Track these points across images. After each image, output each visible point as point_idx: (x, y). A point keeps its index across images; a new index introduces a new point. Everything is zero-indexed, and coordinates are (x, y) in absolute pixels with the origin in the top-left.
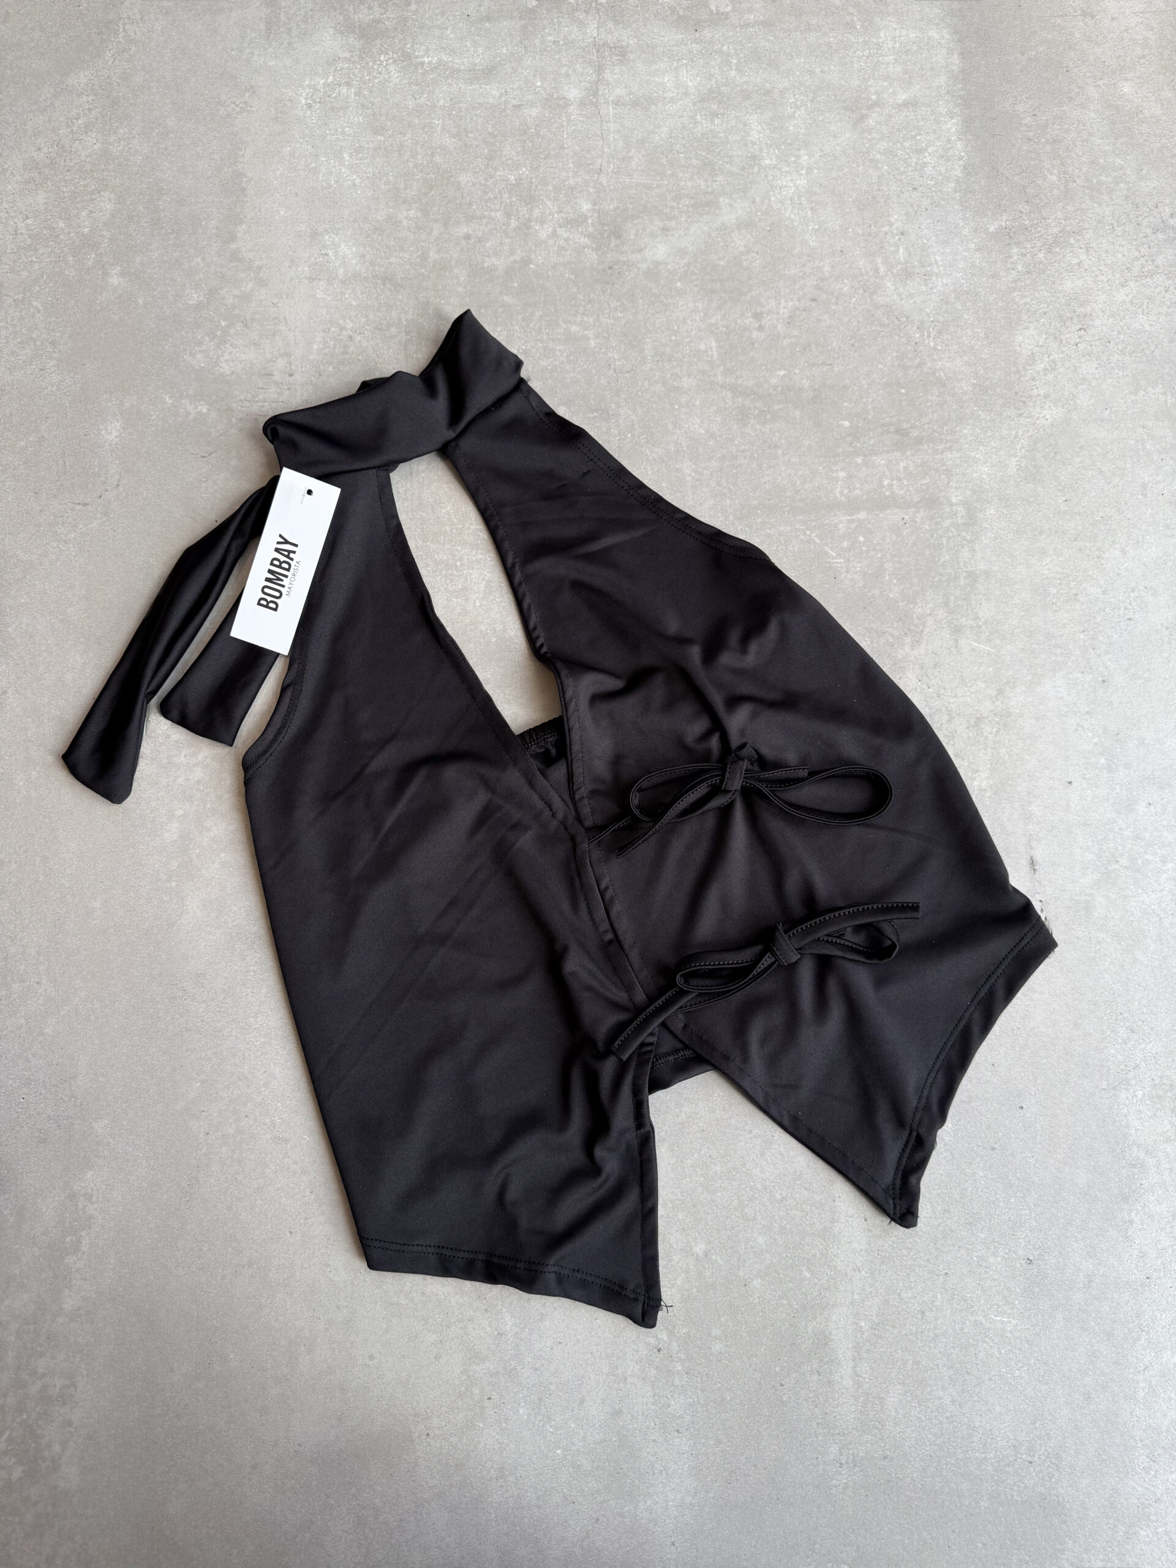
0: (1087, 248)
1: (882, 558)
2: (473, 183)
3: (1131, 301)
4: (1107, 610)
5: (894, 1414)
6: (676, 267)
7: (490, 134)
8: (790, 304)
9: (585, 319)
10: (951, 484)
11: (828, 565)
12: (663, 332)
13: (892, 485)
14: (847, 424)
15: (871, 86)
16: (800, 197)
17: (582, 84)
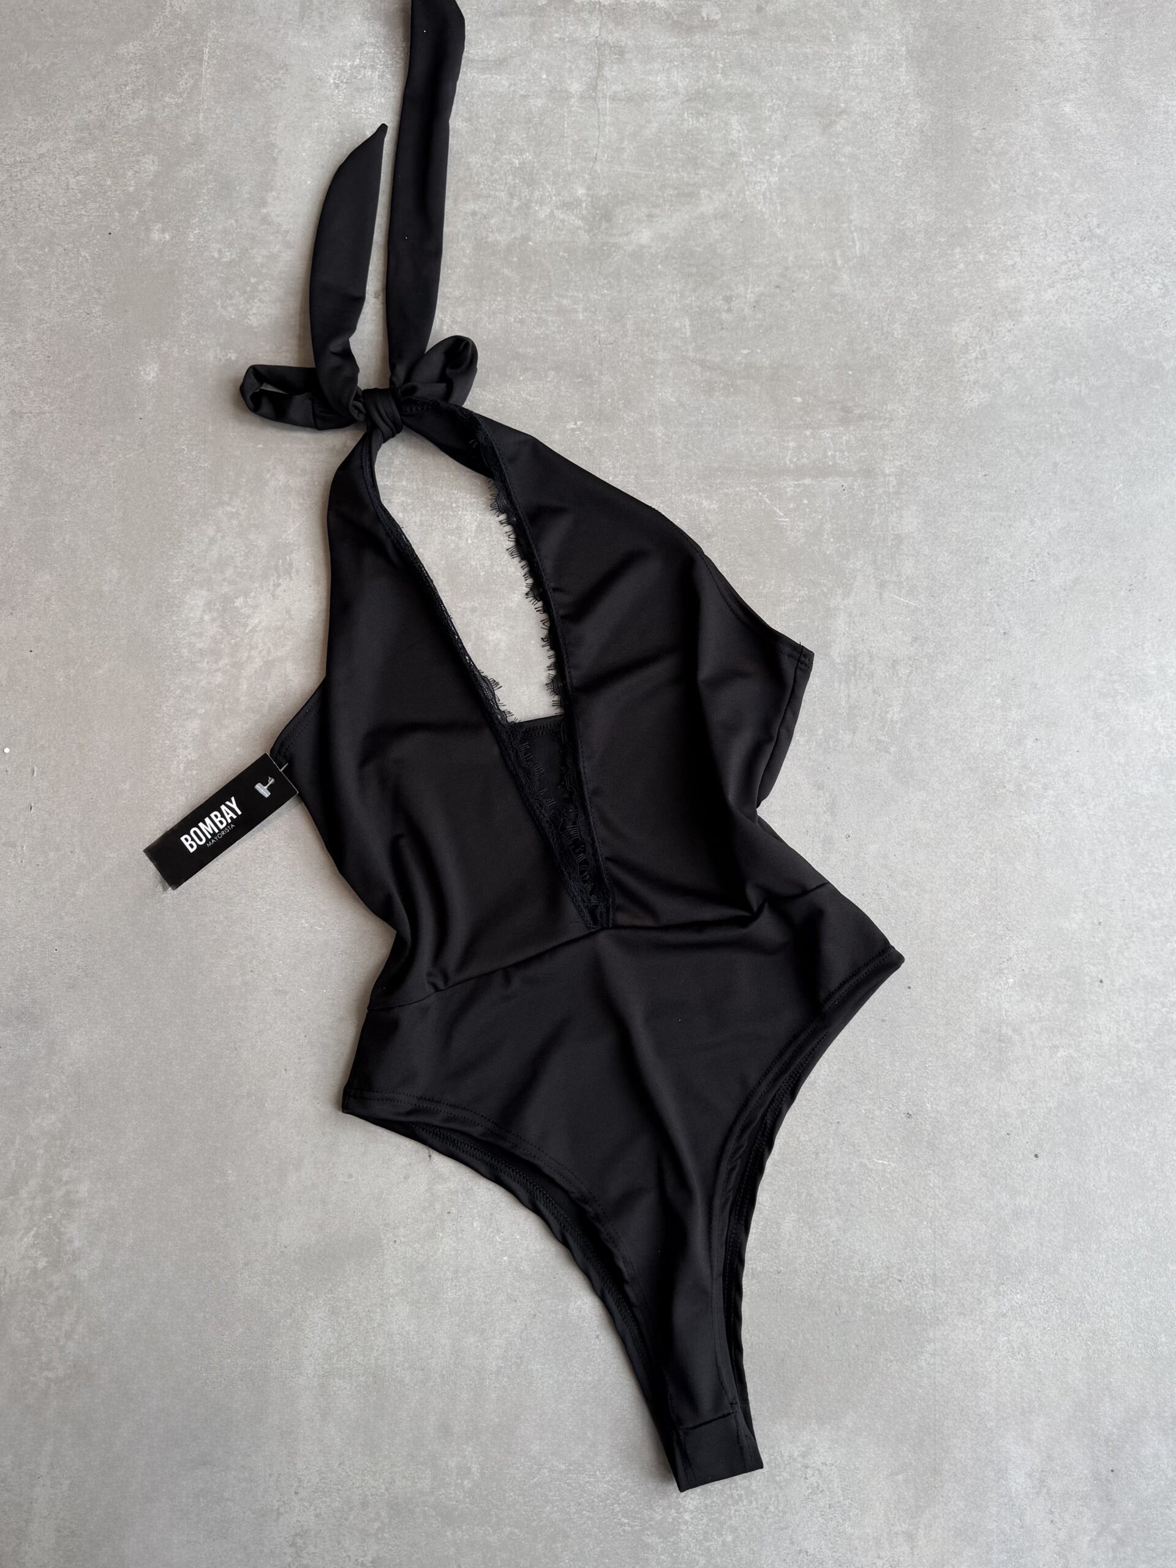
0: (1021, 251)
1: (822, 519)
2: (481, 164)
3: (1057, 300)
4: (1013, 572)
5: (788, 1236)
6: (658, 250)
7: (501, 120)
8: (757, 289)
9: (576, 294)
10: (886, 457)
11: (776, 523)
12: (643, 309)
13: (835, 456)
14: (799, 400)
15: (841, 95)
16: (771, 193)
17: (584, 79)
